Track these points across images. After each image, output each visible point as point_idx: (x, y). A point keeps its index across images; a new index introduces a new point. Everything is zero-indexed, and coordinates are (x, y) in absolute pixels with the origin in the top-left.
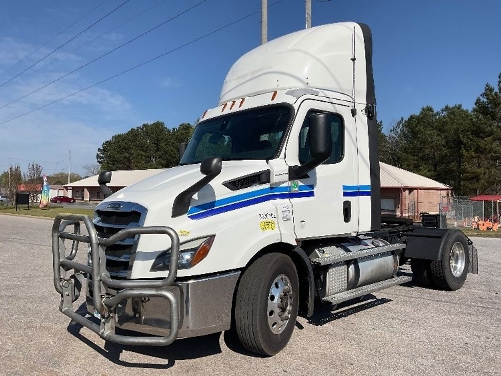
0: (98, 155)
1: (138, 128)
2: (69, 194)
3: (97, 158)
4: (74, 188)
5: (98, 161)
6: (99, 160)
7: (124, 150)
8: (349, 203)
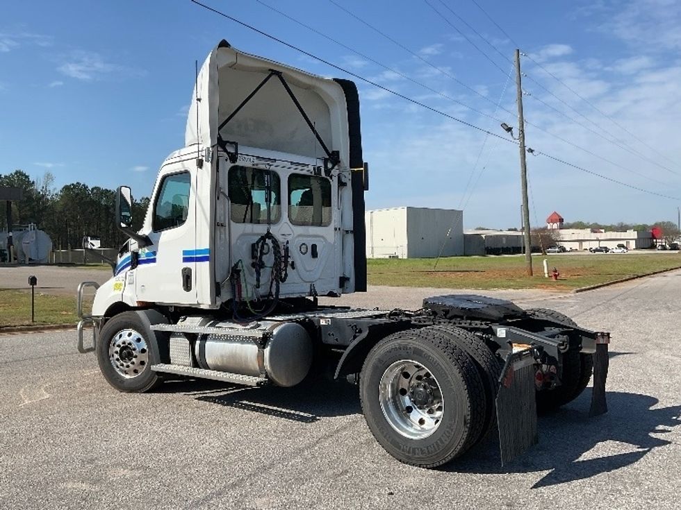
8: (190, 270)
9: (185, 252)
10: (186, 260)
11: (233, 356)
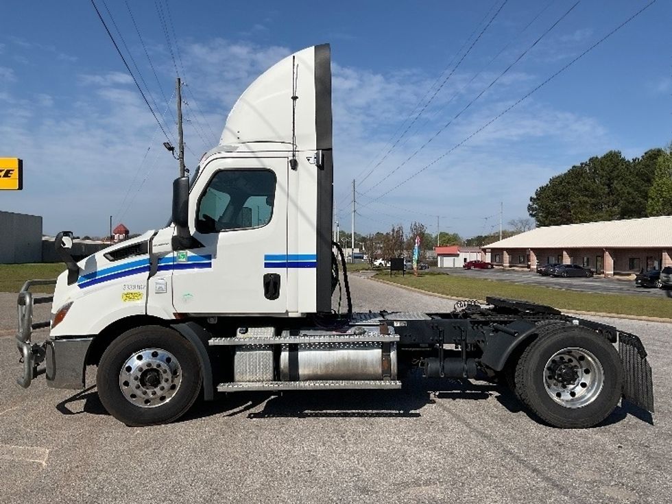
0: (529, 205)
1: (582, 164)
2: (488, 258)
3: (529, 209)
4: (494, 251)
5: (530, 214)
6: (531, 212)
7: (560, 198)
8: (277, 277)
9: (267, 257)
10: (267, 265)
11: (346, 363)
